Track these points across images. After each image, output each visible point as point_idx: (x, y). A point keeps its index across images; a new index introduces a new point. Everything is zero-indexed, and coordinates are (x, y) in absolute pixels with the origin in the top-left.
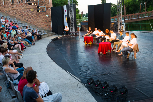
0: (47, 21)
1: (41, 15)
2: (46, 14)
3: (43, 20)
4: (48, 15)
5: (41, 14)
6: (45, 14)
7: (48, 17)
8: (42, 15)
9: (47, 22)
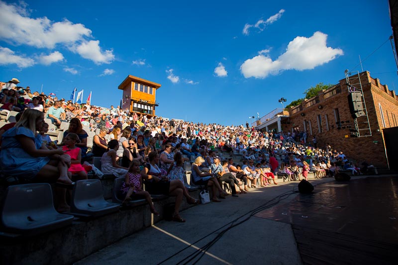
1: (363, 142)
2: (374, 140)
3: (368, 150)
6: (370, 140)
7: (376, 144)
8: (366, 142)
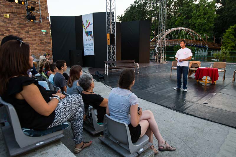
0: (43, 41)
1: (30, 29)
2: (41, 28)
3: (35, 40)
4: (44, 30)
5: (30, 26)
6: (39, 28)
7: (44, 33)
8: (33, 29)
9: (43, 43)
